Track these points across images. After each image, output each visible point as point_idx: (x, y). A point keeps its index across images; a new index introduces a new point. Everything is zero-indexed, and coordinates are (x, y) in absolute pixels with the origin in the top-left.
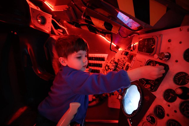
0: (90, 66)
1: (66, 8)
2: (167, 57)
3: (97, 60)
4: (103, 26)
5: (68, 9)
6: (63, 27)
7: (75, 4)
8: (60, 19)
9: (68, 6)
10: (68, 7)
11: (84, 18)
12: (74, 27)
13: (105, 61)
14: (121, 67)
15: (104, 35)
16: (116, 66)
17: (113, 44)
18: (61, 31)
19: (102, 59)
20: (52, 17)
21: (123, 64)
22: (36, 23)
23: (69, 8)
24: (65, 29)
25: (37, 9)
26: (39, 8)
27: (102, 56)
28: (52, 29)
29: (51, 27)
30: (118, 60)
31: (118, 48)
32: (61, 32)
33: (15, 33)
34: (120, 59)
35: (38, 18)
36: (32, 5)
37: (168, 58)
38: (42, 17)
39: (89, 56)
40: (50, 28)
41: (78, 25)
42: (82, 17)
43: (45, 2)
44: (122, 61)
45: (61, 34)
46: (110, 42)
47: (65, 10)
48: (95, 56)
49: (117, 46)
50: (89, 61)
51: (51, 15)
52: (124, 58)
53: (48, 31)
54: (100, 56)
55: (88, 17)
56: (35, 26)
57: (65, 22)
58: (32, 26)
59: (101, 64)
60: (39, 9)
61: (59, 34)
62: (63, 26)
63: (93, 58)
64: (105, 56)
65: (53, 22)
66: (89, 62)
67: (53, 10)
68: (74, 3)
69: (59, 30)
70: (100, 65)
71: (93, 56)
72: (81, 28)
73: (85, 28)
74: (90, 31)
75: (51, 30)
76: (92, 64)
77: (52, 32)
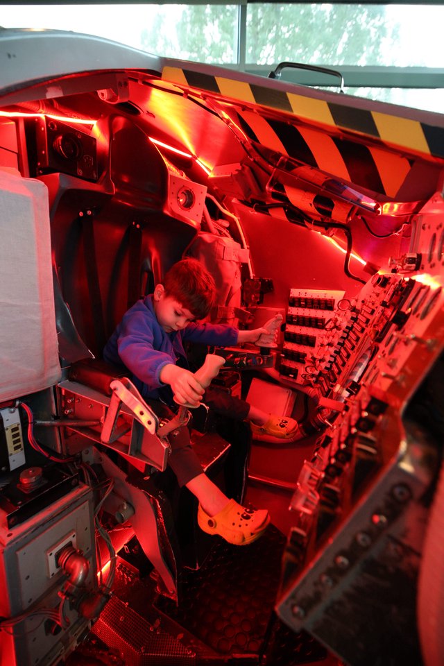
0: (291, 323)
1: (237, 170)
2: (412, 261)
3: (312, 308)
4: (311, 205)
5: (241, 172)
6: (232, 215)
7: (254, 161)
8: (224, 196)
9: (241, 165)
10: (240, 168)
11: (271, 189)
12: (252, 212)
13: (335, 311)
14: (364, 320)
15: (324, 230)
16: (355, 319)
17: (354, 256)
18: (226, 224)
19: (327, 305)
20: (208, 192)
21: (370, 311)
22: (174, 205)
23: (243, 168)
24: (236, 219)
25: (180, 177)
26: (184, 174)
27: (328, 297)
28: (204, 218)
29: (204, 214)
30: (363, 302)
31: (371, 269)
32: (224, 228)
33: (138, 226)
34: (369, 299)
35: (179, 195)
36: (172, 170)
37: (414, 265)
38: (187, 191)
39: (291, 295)
40: (201, 216)
41: (262, 208)
42: (267, 187)
43: (197, 161)
44: (370, 305)
45: (225, 231)
46: (345, 252)
47: (235, 175)
48: (308, 296)
49: (369, 264)
50: (290, 308)
51: (206, 187)
52: (378, 295)
53: (194, 223)
54: (322, 297)
55: (279, 187)
56: (172, 212)
57: (234, 201)
58: (166, 212)
59: (323, 320)
60: (184, 177)
61: (219, 231)
62: (231, 212)
63: (300, 299)
64: (337, 295)
65: (208, 201)
66: (289, 313)
67: (211, 175)
68: (252, 160)
69: (220, 221)
70: (317, 323)
71: (303, 296)
72: (269, 215)
73: (279, 215)
74: (291, 221)
75: (202, 221)
76: (298, 317)
77: (204, 227)
